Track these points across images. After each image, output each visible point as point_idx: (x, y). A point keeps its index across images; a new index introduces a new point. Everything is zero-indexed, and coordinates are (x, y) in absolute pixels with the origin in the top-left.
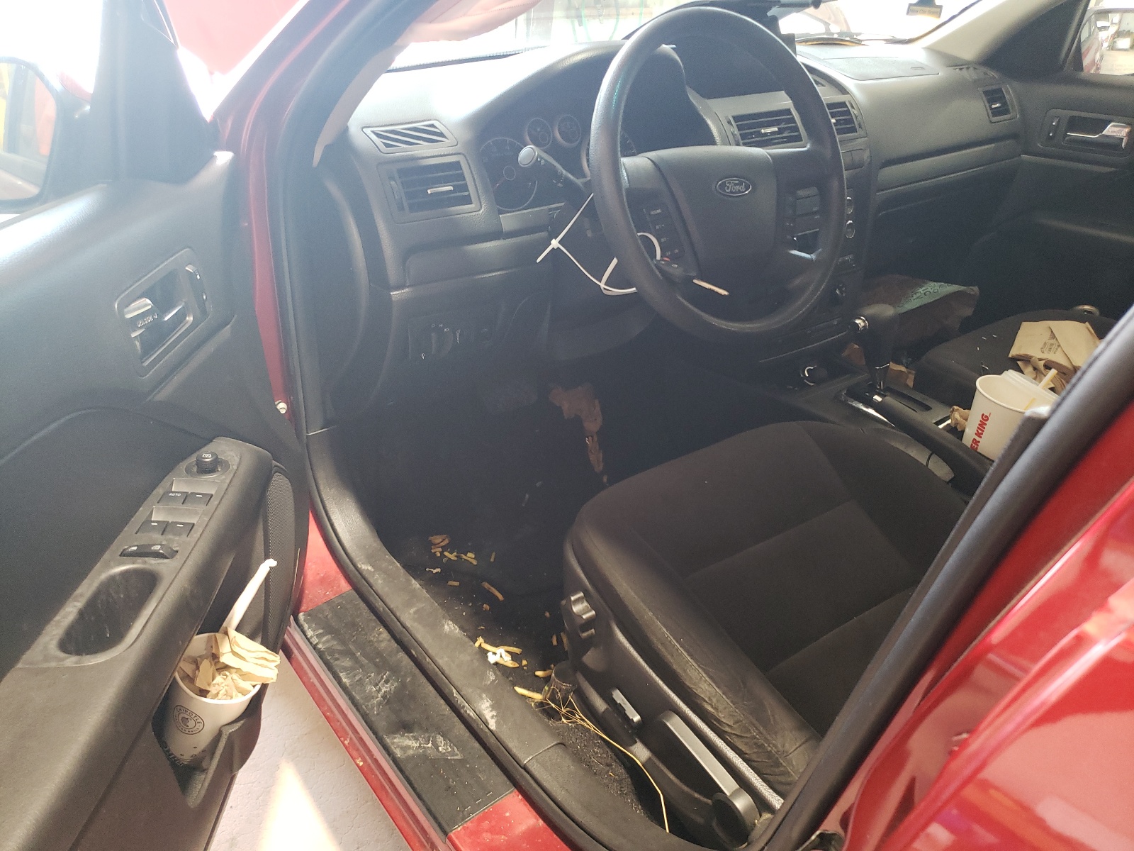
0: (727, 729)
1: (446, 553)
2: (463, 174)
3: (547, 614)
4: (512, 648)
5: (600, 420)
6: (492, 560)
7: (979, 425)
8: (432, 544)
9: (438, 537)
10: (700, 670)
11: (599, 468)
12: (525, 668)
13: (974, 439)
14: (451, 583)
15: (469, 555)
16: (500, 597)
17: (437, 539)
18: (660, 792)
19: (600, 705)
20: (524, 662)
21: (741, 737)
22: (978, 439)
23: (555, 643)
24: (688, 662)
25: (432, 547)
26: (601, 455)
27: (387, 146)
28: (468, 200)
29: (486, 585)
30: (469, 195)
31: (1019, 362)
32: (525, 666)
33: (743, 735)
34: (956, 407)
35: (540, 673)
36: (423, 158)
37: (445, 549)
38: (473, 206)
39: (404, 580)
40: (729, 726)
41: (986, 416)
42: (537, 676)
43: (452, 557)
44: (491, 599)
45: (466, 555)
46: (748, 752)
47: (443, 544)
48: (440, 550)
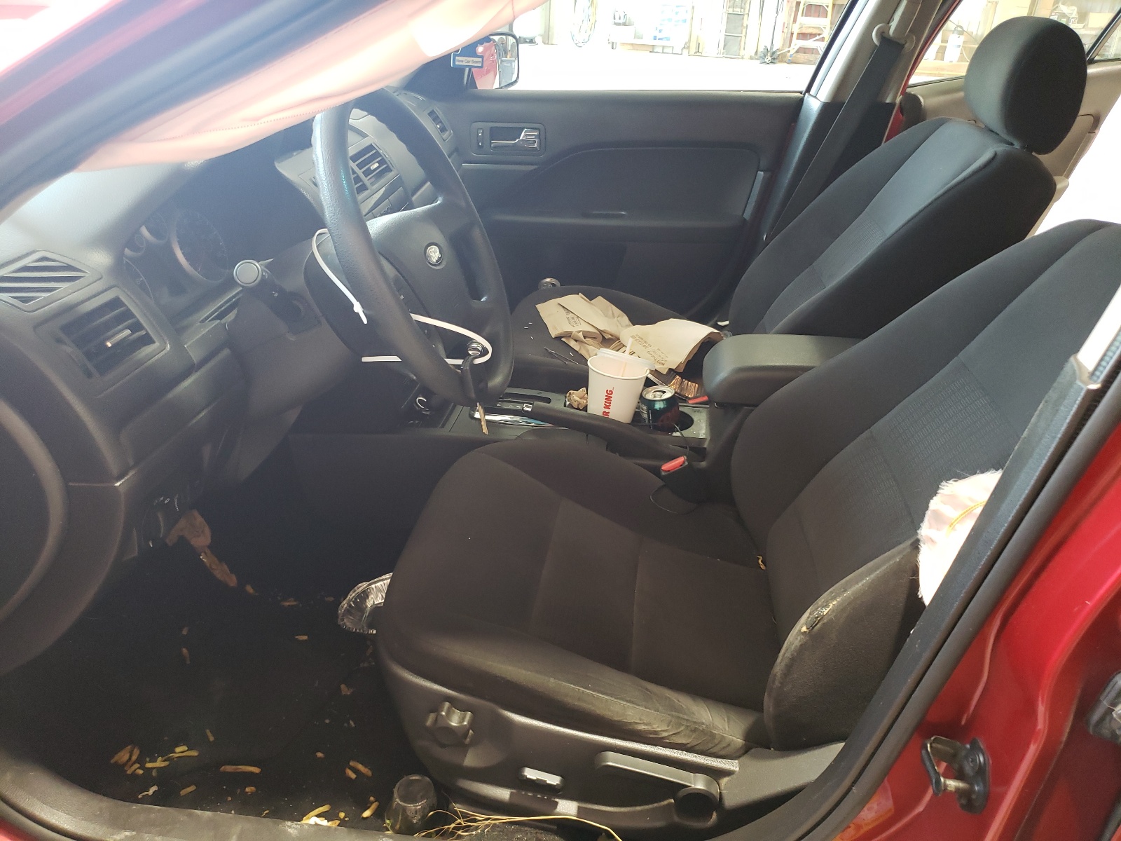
0: (665, 734)
1: (149, 765)
2: (129, 310)
3: (320, 755)
4: (317, 810)
5: (207, 530)
6: (212, 739)
7: (606, 399)
8: (121, 767)
9: (121, 754)
10: (619, 701)
11: (232, 581)
12: (347, 819)
13: (604, 412)
14: (183, 792)
15: (178, 750)
16: (256, 770)
17: (123, 756)
18: (609, 829)
19: (503, 794)
20: (342, 815)
21: (678, 733)
22: (607, 410)
23: (353, 776)
24: (607, 700)
25: (126, 768)
26: (225, 567)
27: (25, 300)
28: (147, 340)
29: (229, 768)
30: (147, 334)
31: (563, 339)
32: (345, 817)
33: (678, 731)
34: (572, 392)
35: (367, 814)
36: (83, 302)
37: (141, 761)
38: (157, 344)
39: (186, 817)
40: (664, 731)
41: (610, 391)
42: (367, 818)
43: (160, 763)
44: (248, 778)
45: (175, 753)
46: (688, 741)
47: (134, 758)
48: (137, 765)
